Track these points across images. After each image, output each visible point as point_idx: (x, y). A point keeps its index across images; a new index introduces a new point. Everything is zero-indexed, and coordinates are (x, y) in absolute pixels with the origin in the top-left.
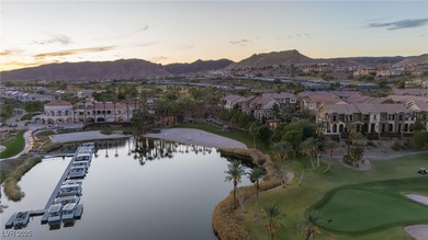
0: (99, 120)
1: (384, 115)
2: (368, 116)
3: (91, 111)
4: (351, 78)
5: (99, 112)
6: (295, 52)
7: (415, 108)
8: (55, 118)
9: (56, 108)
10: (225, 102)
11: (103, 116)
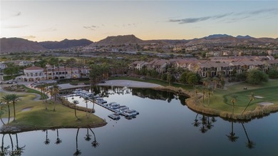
0: (61, 78)
1: (222, 68)
2: (216, 68)
3: (55, 72)
4: (173, 51)
5: (60, 73)
6: (133, 36)
7: (231, 64)
8: (34, 78)
9: (34, 71)
10: (136, 65)
11: (64, 75)
